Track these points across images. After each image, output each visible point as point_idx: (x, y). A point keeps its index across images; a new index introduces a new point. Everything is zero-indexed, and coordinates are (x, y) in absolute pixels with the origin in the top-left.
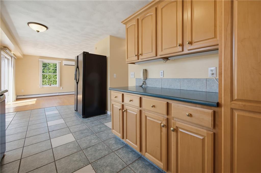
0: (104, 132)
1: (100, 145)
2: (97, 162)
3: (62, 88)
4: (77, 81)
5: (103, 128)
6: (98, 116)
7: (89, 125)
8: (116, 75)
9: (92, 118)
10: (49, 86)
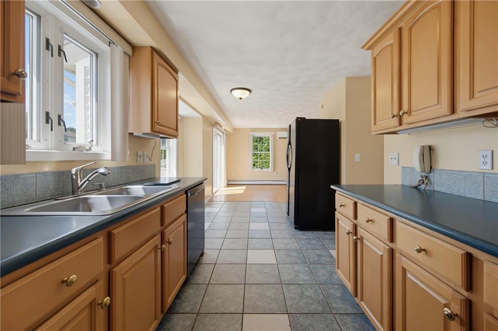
0: (324, 266)
1: (311, 288)
2: (299, 318)
3: (277, 174)
4: (289, 167)
5: (324, 258)
6: (322, 232)
7: (302, 244)
8: (359, 157)
9: (310, 232)
10: (259, 170)
